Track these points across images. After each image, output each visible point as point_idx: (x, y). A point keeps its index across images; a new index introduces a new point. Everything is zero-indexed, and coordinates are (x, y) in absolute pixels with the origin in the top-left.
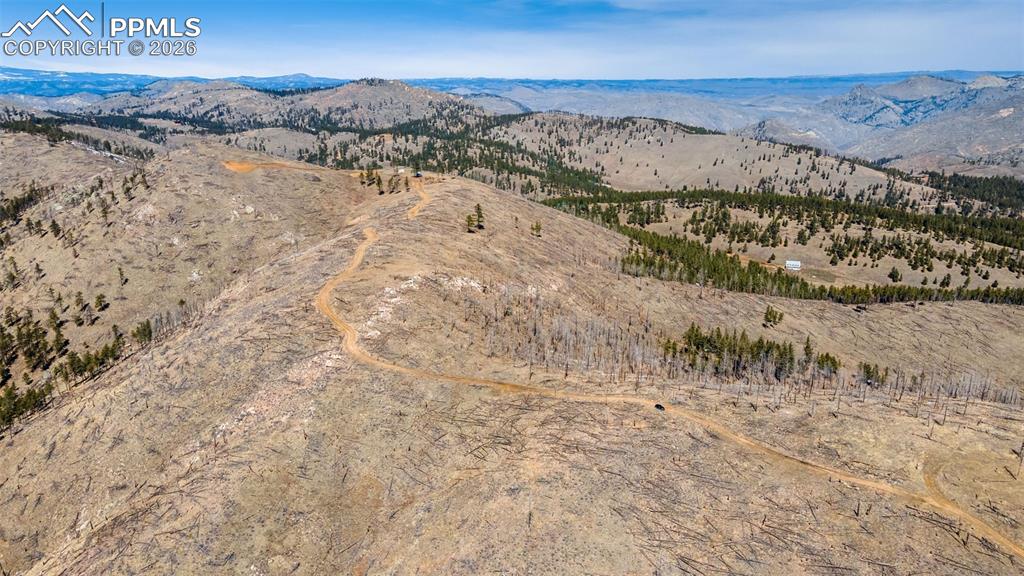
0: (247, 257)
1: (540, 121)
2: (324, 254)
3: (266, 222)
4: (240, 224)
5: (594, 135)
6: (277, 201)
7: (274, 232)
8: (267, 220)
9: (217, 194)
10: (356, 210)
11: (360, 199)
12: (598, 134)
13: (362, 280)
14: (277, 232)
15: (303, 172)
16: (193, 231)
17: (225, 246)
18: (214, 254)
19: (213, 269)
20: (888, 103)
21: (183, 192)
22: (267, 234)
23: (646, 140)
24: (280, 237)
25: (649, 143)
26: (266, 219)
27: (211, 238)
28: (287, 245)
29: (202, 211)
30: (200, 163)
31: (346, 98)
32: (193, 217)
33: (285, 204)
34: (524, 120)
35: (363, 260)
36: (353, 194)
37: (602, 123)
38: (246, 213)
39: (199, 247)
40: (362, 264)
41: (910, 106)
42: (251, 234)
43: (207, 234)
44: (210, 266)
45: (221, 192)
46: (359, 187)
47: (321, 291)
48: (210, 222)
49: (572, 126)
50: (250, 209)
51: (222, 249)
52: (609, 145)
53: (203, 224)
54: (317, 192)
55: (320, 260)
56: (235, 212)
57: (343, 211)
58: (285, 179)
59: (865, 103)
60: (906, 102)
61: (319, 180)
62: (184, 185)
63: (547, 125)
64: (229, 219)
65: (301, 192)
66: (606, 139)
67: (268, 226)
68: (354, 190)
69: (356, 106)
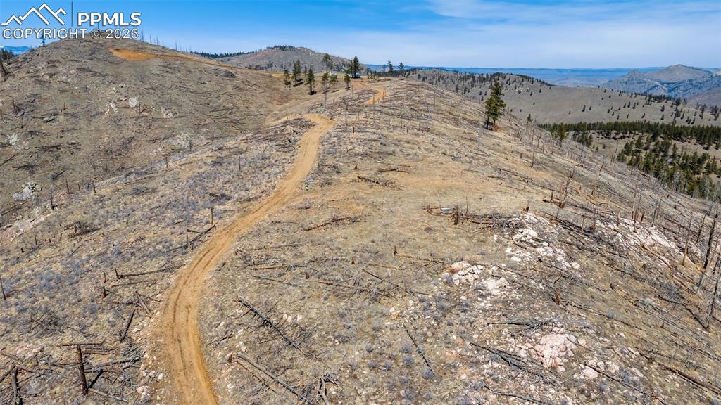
0: (118, 165)
1: (422, 75)
2: (225, 153)
3: (153, 120)
4: (115, 121)
5: (469, 87)
6: (174, 94)
7: (163, 132)
8: (156, 116)
9: (90, 82)
10: (280, 111)
11: (284, 99)
12: (473, 86)
13: (336, 221)
14: (169, 132)
15: (213, 67)
16: (45, 126)
17: (87, 149)
18: (66, 160)
19: (59, 182)
20: (657, 83)
21: (47, 78)
22: (152, 134)
23: (517, 90)
24: (170, 139)
25: (520, 92)
26: (154, 115)
27: (68, 138)
28: (179, 151)
29: (65, 102)
30: (80, 49)
31: (263, 59)
32: (49, 108)
33: (185, 99)
34: (409, 74)
35: (321, 163)
36: (276, 94)
37: (474, 77)
38: (128, 107)
39: (46, 149)
40: (320, 171)
41: (672, 86)
42: (131, 134)
43: (63, 131)
44: (55, 178)
45: (98, 80)
46: (283, 87)
47: (190, 258)
48: (73, 115)
49: (449, 79)
50: (133, 102)
51: (81, 153)
52: (483, 94)
53: (61, 118)
54: (229, 89)
55: (215, 163)
56: (112, 105)
57: (263, 110)
58: (190, 72)
59: (640, 83)
60: (669, 84)
61: (233, 76)
62: (51, 71)
63: (428, 79)
64: (101, 114)
65: (209, 86)
66: (480, 90)
67: (156, 124)
68: (277, 89)
69: (271, 65)
